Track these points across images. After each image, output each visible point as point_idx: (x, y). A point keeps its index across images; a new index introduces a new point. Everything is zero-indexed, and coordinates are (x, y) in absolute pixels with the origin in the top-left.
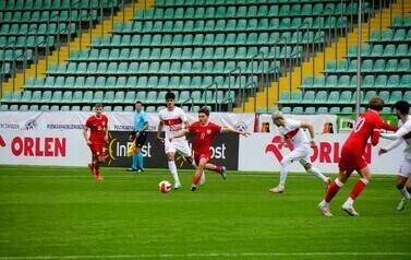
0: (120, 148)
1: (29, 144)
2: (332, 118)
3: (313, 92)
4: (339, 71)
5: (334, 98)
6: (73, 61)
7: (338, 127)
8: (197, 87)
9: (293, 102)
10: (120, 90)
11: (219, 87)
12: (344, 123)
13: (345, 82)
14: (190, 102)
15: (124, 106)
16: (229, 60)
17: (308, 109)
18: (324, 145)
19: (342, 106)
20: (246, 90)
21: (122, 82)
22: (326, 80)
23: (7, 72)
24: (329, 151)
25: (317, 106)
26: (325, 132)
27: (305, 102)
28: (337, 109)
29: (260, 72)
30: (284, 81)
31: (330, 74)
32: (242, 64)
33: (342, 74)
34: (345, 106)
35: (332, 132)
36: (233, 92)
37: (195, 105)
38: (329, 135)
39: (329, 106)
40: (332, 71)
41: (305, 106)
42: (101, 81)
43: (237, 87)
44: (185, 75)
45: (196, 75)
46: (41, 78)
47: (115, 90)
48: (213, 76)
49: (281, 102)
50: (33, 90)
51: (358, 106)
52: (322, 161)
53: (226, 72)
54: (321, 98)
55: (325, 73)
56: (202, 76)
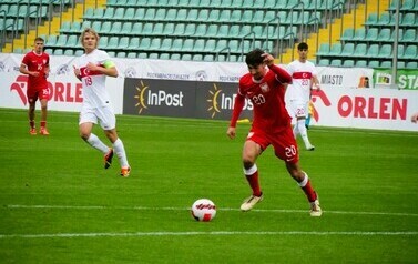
0: (151, 96)
1: (60, 89)
2: (369, 72)
3: (353, 45)
4: (381, 24)
5: (374, 51)
6: (111, 6)
7: (374, 82)
8: (235, 36)
9: (331, 54)
10: (157, 37)
11: (257, 37)
12: (380, 78)
13: (386, 35)
14: (227, 51)
15: (149, 53)
16: (269, 9)
17: (347, 62)
18: (358, 99)
19: (381, 60)
20: (284, 40)
21: (159, 29)
22: (366, 32)
23: (43, 15)
24: (364, 106)
25: (356, 59)
26: (360, 86)
27: (344, 55)
28: (376, 63)
29: (300, 22)
30: (324, 33)
31: (371, 27)
32: (282, 14)
33: (383, 27)
34: (385, 60)
35: (367, 86)
36: (271, 43)
37: (232, 54)
38: (364, 89)
39: (368, 60)
40: (373, 23)
41: (343, 59)
42: (138, 28)
43: (275, 37)
44: (224, 23)
45: (235, 24)
46: (77, 22)
47: (152, 37)
48: (252, 25)
49: (321, 54)
50: (68, 34)
51: (395, 61)
52: (356, 116)
53: (266, 21)
54: (361, 51)
55: (366, 26)
56: (241, 25)
